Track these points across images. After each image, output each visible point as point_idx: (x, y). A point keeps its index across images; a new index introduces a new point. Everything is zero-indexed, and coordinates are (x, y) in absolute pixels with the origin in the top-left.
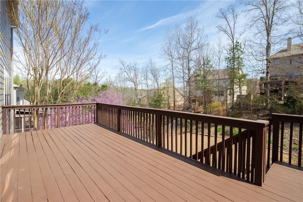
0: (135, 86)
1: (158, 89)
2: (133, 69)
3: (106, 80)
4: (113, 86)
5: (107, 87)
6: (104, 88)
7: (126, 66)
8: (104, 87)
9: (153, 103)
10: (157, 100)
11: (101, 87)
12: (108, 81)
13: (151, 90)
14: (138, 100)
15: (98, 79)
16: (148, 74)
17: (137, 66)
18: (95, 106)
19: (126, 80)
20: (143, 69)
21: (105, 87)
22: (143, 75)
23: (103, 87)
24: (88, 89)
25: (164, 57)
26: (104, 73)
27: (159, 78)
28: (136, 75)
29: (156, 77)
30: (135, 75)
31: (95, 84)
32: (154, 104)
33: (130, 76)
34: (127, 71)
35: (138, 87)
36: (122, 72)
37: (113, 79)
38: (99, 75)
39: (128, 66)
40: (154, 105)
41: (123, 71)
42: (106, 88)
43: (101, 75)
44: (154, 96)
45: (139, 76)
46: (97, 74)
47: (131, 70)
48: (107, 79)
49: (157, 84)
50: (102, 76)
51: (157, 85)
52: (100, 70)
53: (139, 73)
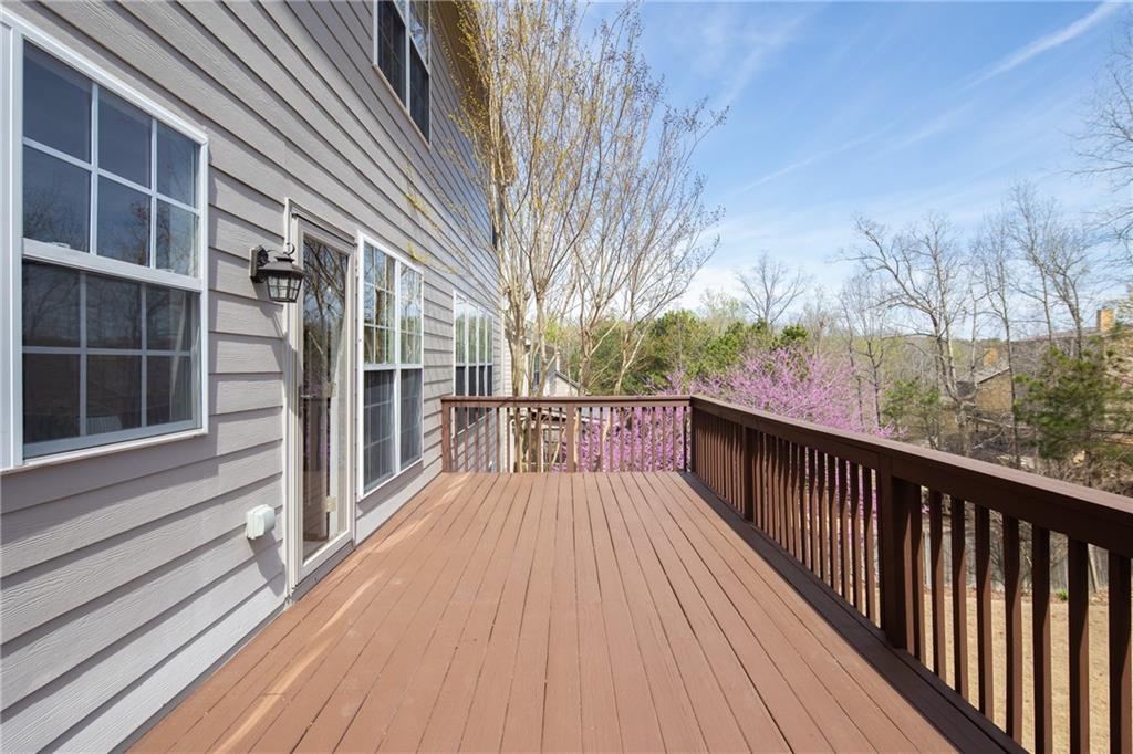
0: (935, 324)
1: (1080, 336)
2: (925, 249)
3: (805, 309)
4: (833, 329)
5: (804, 336)
6: (794, 338)
7: (887, 242)
8: (792, 334)
9: (1040, 407)
10: (1062, 394)
11: (779, 338)
12: (815, 311)
13: (1030, 344)
14: (954, 390)
15: (775, 309)
16: (1009, 264)
17: (947, 238)
18: (685, 409)
19: (889, 301)
20: (979, 243)
21: (798, 334)
22: (980, 272)
23: (788, 334)
24: (735, 345)
25: (1110, 165)
26: (797, 282)
27: (1086, 279)
28: (941, 279)
29: (1060, 279)
30: (939, 276)
31: (761, 327)
32: (1044, 415)
33: (908, 285)
34: (892, 264)
35: (952, 328)
36: (871, 270)
37: (832, 303)
38: (778, 292)
39: (898, 240)
40: (1045, 420)
41: (871, 265)
42: (799, 339)
43: (786, 290)
44: (1047, 374)
45: (958, 278)
46: (769, 288)
47: (913, 255)
48: (808, 305)
49: (1072, 312)
50: (790, 294)
51: (1069, 315)
52: (783, 272)
53: (956, 268)
